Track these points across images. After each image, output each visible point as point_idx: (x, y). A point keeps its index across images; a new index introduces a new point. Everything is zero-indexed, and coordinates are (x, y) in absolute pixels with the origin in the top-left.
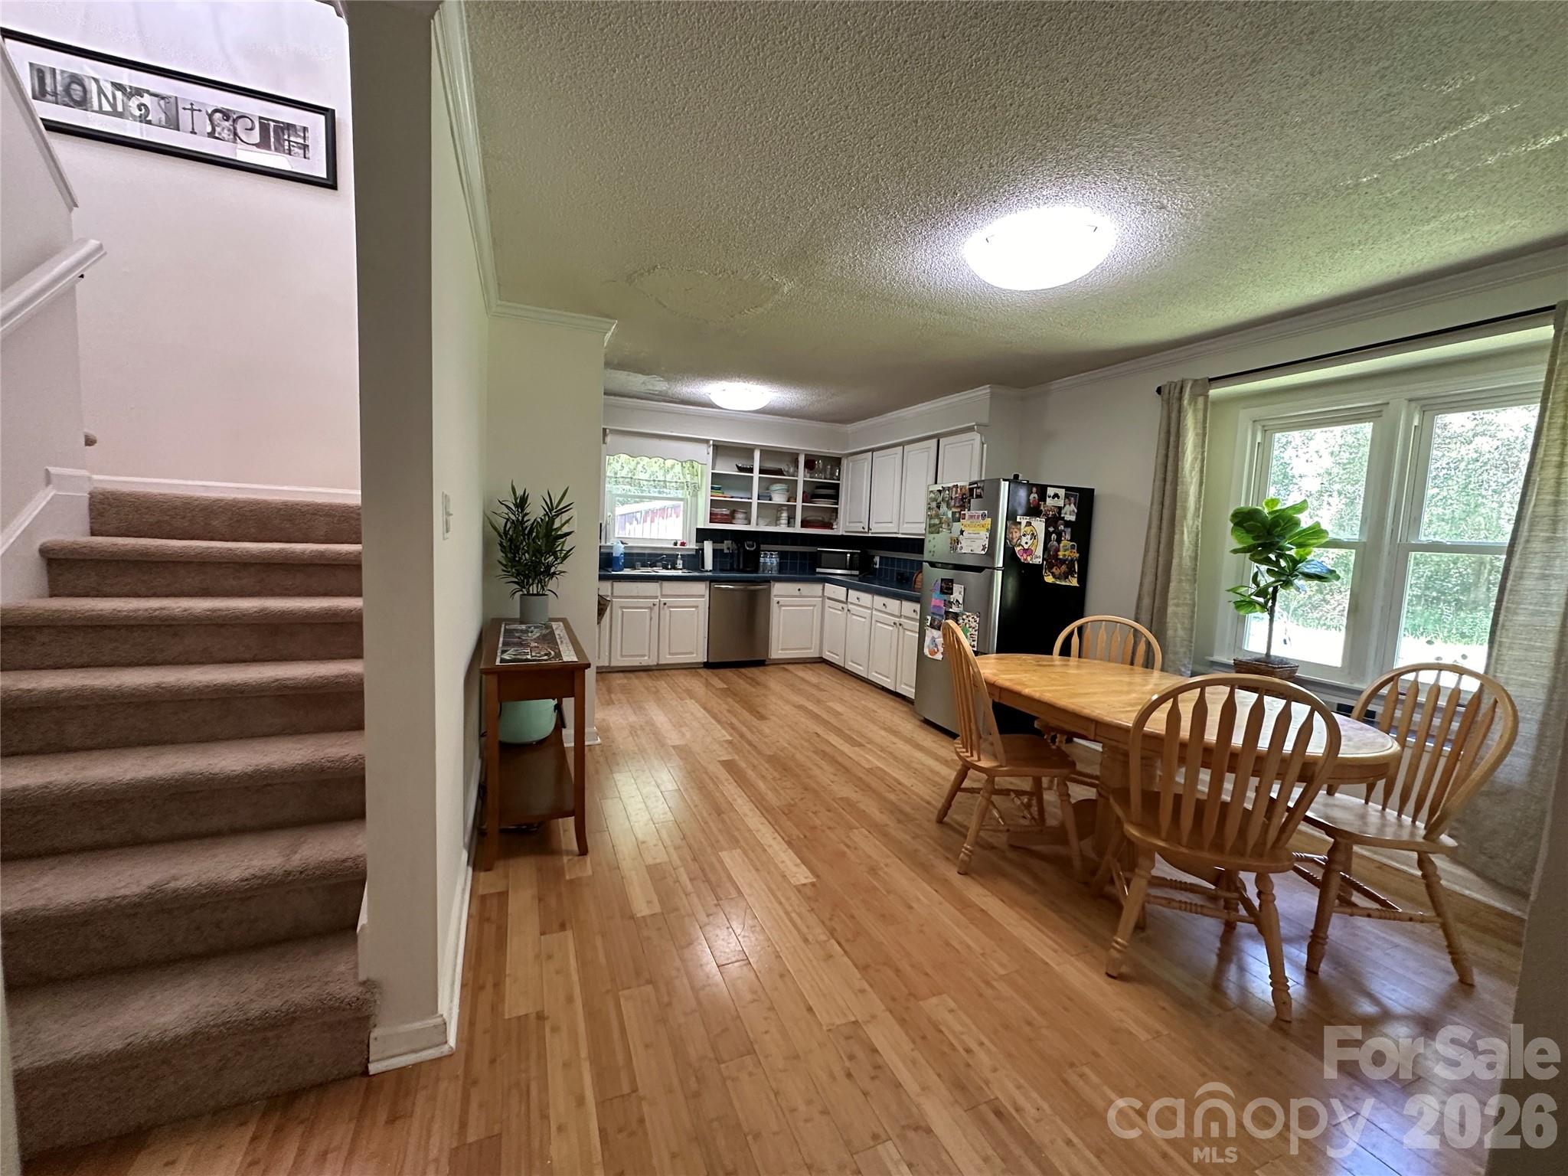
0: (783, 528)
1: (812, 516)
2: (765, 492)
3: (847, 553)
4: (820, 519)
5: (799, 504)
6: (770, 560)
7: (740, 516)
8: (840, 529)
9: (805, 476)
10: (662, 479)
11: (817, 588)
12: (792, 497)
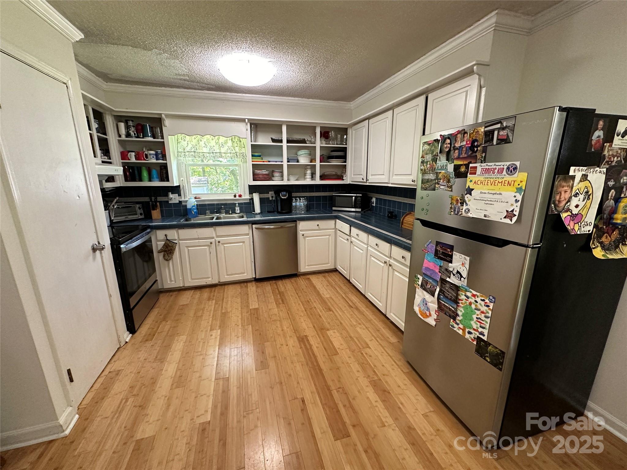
0: (308, 181)
1: (328, 171)
2: (292, 156)
3: (352, 196)
4: (334, 173)
5: (318, 163)
6: (300, 203)
7: (277, 174)
8: (348, 180)
9: (321, 143)
10: (218, 151)
11: (331, 223)
12: (313, 160)
